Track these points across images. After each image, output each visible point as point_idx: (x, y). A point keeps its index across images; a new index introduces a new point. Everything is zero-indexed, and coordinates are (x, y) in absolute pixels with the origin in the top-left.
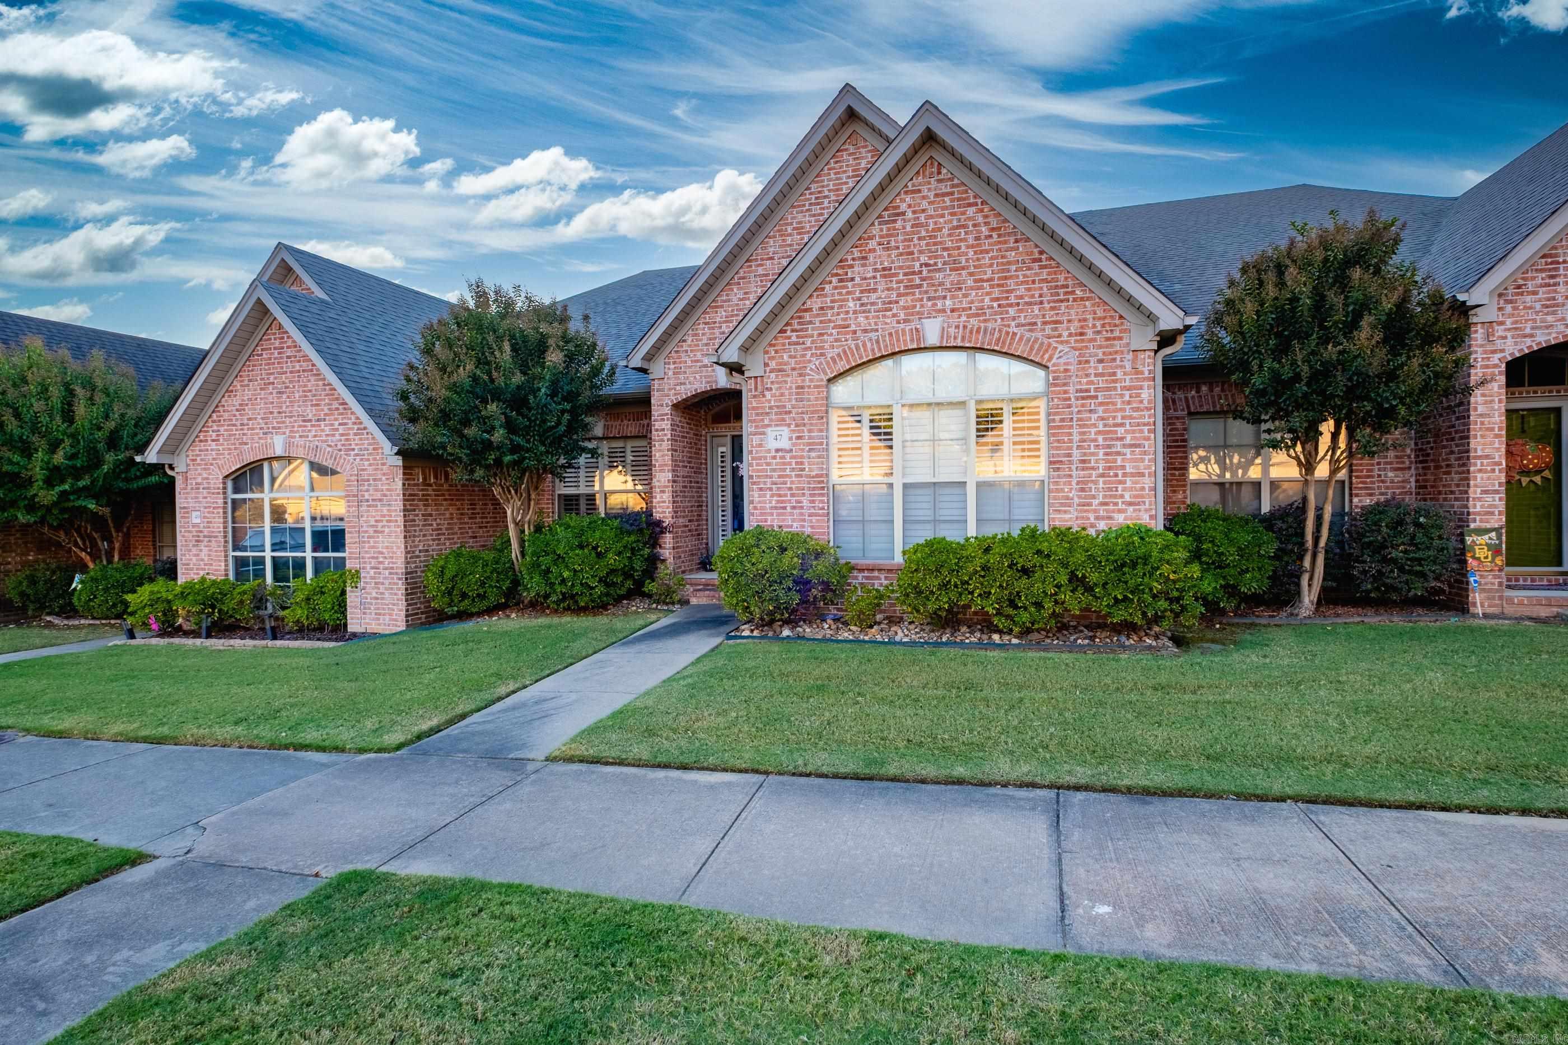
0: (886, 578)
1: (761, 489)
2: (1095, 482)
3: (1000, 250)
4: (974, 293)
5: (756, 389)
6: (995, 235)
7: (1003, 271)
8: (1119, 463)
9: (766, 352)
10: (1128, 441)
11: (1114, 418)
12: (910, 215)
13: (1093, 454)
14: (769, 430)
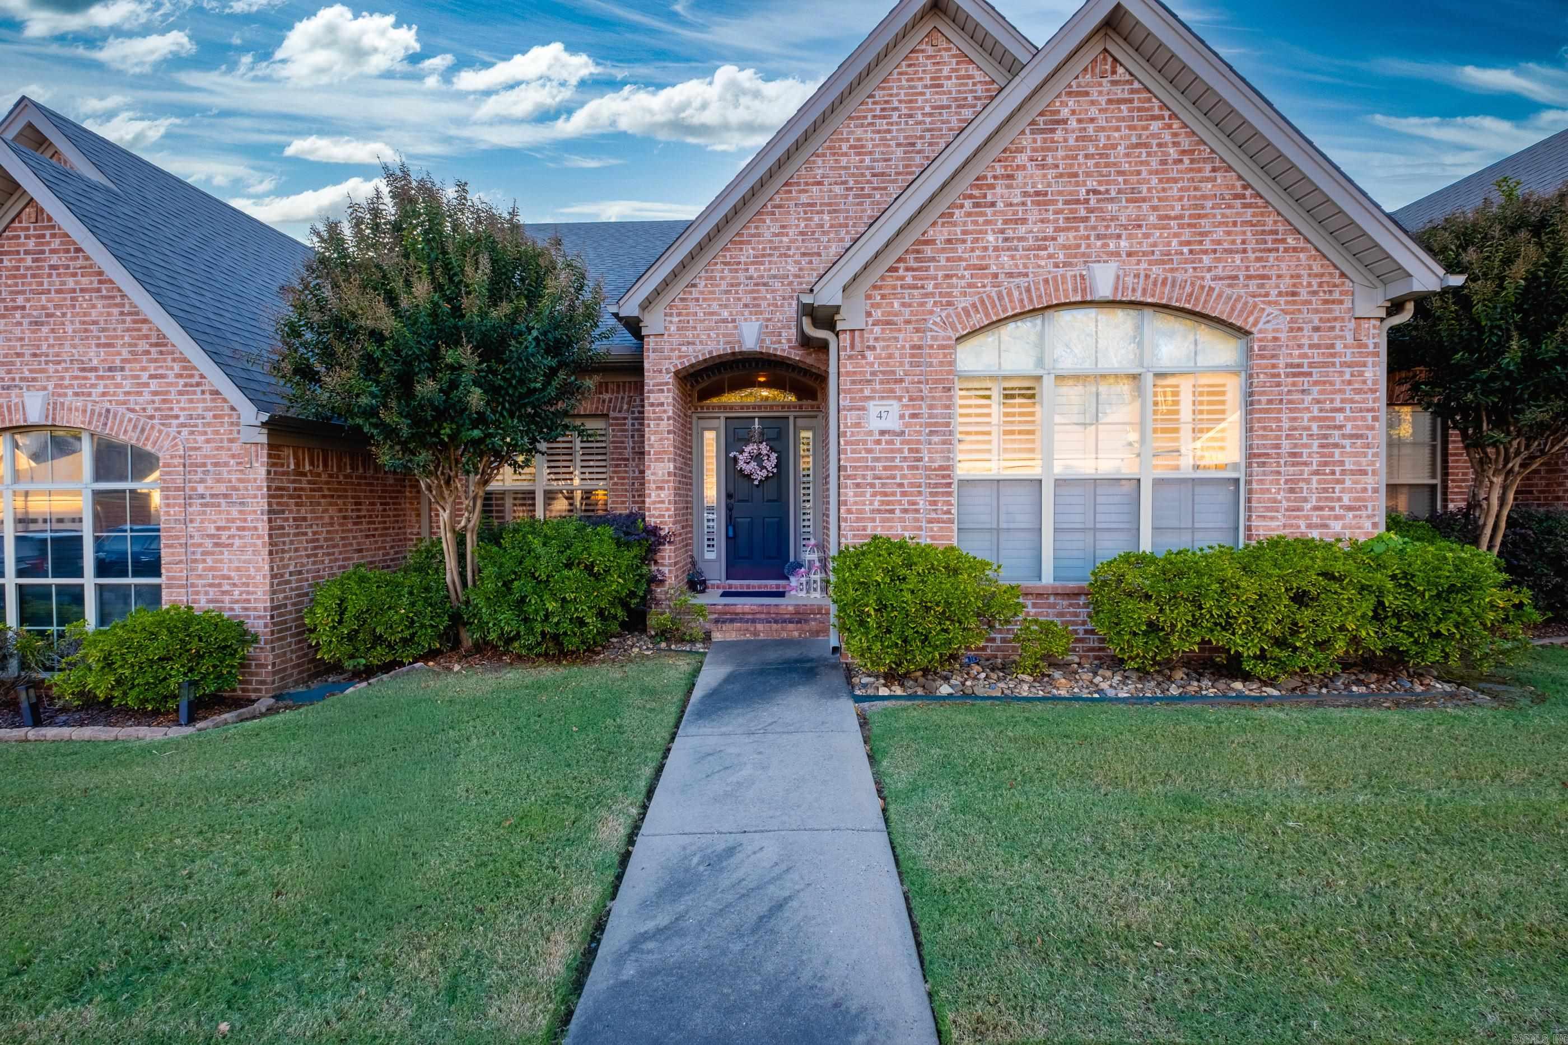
0: (1034, 605)
1: (858, 485)
2: (1308, 481)
3: (1193, 179)
4: (1157, 233)
5: (853, 346)
6: (1186, 160)
7: (1196, 207)
8: (1337, 457)
9: (869, 297)
10: (1348, 430)
11: (1332, 401)
12: (1073, 124)
13: (1305, 446)
14: (871, 405)
